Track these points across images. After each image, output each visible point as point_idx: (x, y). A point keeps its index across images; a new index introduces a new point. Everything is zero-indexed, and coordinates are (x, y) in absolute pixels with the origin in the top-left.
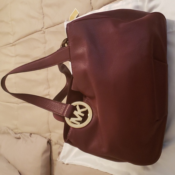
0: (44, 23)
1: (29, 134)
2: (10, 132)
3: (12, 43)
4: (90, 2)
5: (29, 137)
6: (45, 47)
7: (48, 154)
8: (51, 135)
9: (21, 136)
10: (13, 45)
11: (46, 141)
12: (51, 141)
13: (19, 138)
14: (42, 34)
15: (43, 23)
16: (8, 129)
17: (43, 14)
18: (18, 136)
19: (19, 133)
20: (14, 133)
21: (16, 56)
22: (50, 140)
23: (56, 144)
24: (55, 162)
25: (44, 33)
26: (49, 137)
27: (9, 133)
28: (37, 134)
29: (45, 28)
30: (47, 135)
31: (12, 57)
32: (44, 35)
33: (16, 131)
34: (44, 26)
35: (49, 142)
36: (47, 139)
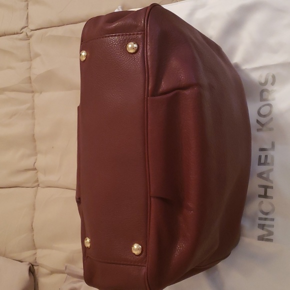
0: (27, 18)
8: (36, 253)
11: (25, 268)
12: (35, 268)
14: (21, 39)
15: (25, 18)
22: (33, 265)
25: (28, 38)
26: (31, 260)
30: (27, 255)
32: (27, 42)
34: (27, 22)
35: (32, 271)
36: (28, 263)
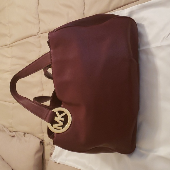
1: (23, 133)
2: (6, 130)
3: (9, 44)
4: (83, 12)
5: (23, 136)
6: (40, 51)
7: (41, 153)
8: (43, 135)
9: (16, 134)
10: (10, 46)
11: (39, 141)
12: (44, 141)
13: (14, 137)
14: (37, 38)
15: (39, 28)
16: (3, 127)
17: (39, 20)
18: (12, 134)
19: (14, 132)
20: (8, 131)
21: (13, 57)
22: (43, 140)
23: (48, 145)
24: (47, 161)
25: (39, 37)
26: (42, 138)
27: (4, 131)
28: (30, 134)
29: (41, 33)
30: (40, 135)
31: (9, 58)
32: (39, 39)
33: (11, 129)
34: (39, 30)
35: (42, 143)
36: (40, 139)
